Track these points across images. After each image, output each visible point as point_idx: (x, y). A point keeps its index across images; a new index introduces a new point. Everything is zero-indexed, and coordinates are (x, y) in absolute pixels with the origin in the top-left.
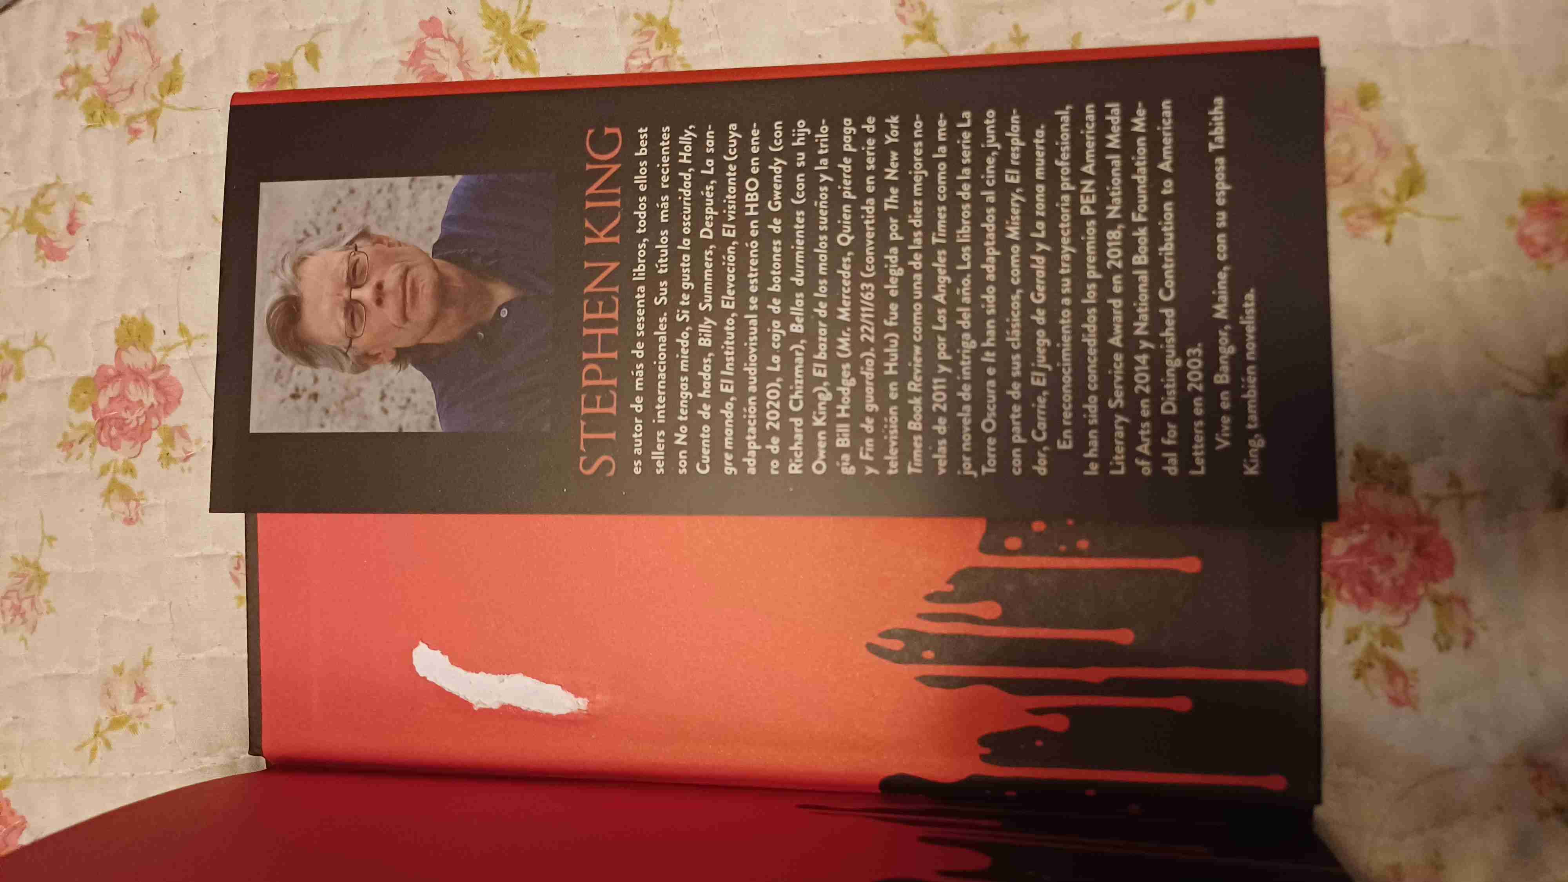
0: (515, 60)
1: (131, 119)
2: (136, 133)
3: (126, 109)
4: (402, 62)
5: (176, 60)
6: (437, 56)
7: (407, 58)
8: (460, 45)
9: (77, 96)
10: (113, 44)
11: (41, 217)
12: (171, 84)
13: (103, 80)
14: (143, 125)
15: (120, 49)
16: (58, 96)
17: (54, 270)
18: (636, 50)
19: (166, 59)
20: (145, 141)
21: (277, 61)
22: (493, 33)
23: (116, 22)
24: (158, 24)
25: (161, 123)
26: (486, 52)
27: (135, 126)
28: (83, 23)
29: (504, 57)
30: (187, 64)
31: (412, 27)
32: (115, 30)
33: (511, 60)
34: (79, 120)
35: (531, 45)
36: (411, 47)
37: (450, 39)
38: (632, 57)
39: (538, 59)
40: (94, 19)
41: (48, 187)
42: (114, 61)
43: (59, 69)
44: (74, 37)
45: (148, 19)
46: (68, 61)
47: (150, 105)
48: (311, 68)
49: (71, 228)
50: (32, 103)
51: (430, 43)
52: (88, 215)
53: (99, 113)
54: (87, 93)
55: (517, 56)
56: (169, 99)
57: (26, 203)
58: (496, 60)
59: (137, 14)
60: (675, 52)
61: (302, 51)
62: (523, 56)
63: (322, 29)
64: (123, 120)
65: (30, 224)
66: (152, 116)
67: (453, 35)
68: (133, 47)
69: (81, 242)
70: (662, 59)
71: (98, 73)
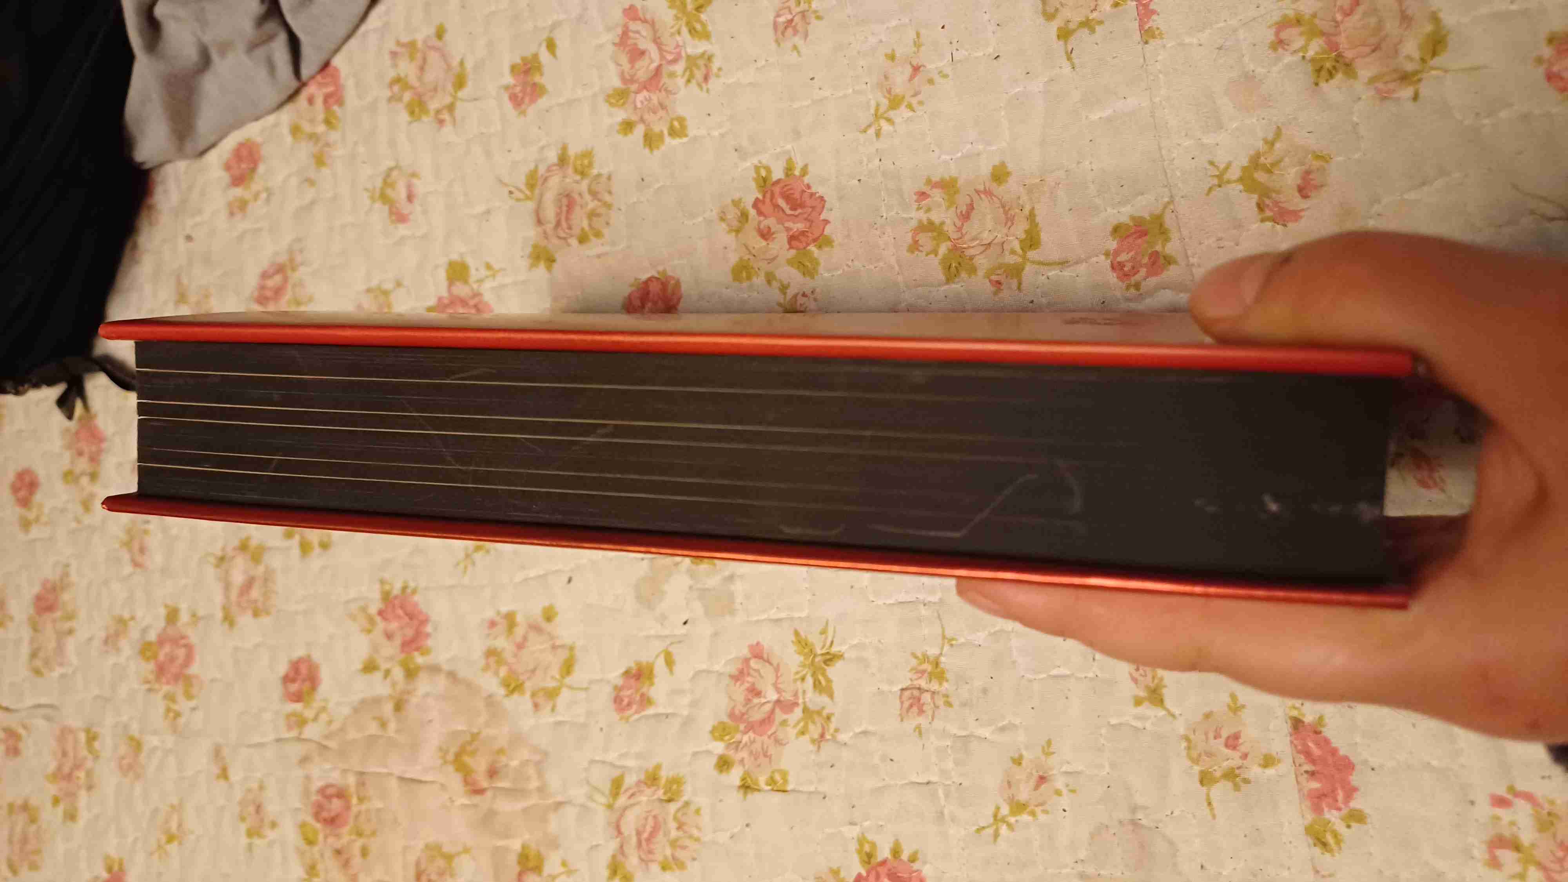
0: (693, 31)
1: (438, 112)
2: (441, 122)
3: (434, 105)
4: (615, 44)
5: (462, 63)
6: (637, 36)
7: (617, 40)
8: (653, 24)
9: (400, 99)
10: (419, 55)
11: (389, 192)
12: (460, 82)
13: (416, 84)
14: (446, 116)
15: (425, 60)
16: (390, 99)
17: (402, 230)
18: (781, 9)
19: (455, 63)
20: (448, 129)
21: (528, 54)
22: (674, 12)
23: (419, 37)
24: (448, 37)
25: (458, 112)
26: (672, 27)
27: (442, 117)
28: (398, 43)
29: (685, 30)
30: (469, 65)
31: (617, 15)
32: (420, 44)
33: (690, 31)
34: (404, 117)
35: (703, 17)
36: (619, 31)
37: (645, 21)
38: (778, 16)
39: (710, 28)
40: (405, 39)
41: (391, 169)
42: (422, 69)
43: (388, 80)
44: (394, 54)
45: (440, 33)
46: (392, 74)
47: (448, 100)
48: (551, 57)
49: (410, 198)
50: (373, 108)
51: (633, 26)
52: (419, 187)
53: (417, 110)
54: (407, 96)
55: (694, 29)
56: (460, 94)
57: (379, 183)
58: (679, 33)
59: (431, 31)
60: (810, 7)
61: (544, 45)
62: (698, 27)
63: (556, 26)
64: (432, 113)
65: (384, 198)
66: (451, 108)
67: (649, 17)
68: (433, 57)
69: (417, 207)
70: (800, 14)
71: (413, 80)
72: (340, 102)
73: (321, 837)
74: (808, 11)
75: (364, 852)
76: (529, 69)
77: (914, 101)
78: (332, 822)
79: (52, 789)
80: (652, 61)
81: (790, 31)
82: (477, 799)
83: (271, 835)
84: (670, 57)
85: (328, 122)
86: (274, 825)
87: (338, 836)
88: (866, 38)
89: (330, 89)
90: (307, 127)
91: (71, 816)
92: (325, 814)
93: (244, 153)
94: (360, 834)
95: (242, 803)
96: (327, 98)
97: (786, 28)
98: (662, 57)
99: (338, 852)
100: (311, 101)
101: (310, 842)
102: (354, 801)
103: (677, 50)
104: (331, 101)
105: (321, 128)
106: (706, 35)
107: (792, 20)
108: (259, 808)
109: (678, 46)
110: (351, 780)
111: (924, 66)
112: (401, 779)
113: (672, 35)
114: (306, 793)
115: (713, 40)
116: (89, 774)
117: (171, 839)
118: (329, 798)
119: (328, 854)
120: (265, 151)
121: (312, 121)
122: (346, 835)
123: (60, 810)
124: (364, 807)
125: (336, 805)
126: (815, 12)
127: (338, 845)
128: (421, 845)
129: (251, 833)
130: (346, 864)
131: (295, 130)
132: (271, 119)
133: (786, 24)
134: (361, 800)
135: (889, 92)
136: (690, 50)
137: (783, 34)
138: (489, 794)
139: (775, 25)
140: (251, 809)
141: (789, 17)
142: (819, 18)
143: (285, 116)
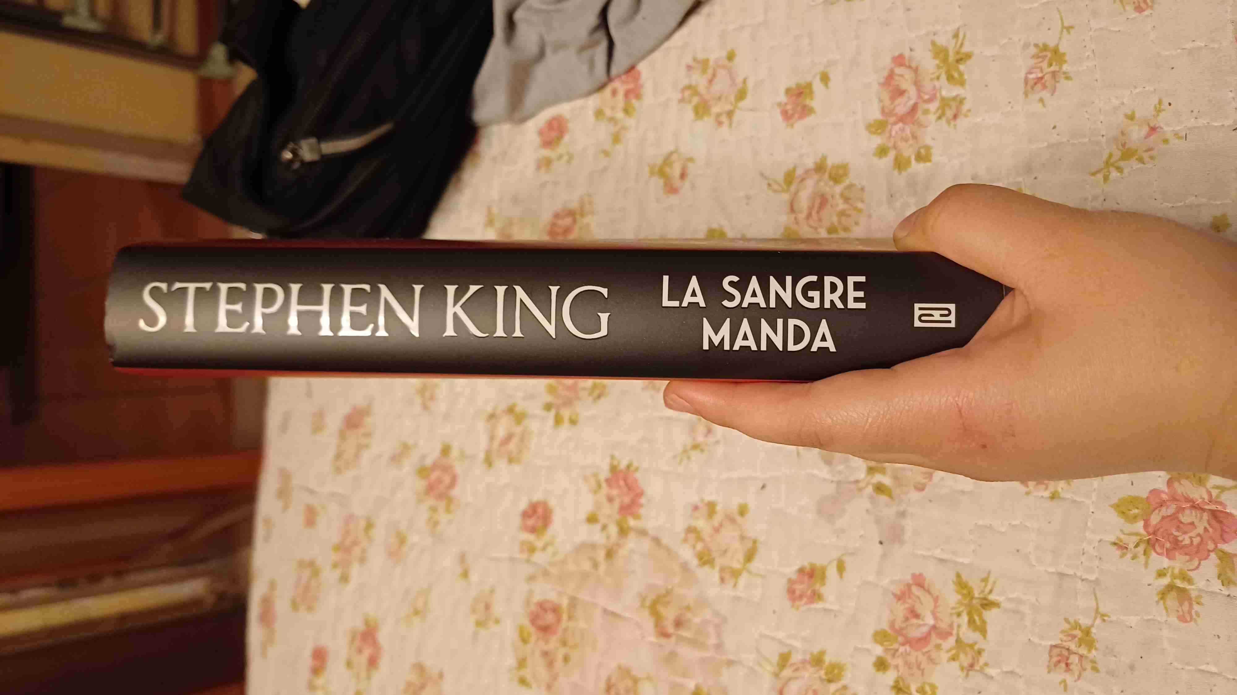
0: (950, 78)
1: (718, 115)
2: (720, 123)
3: (715, 110)
4: (880, 84)
5: (745, 81)
6: (901, 78)
7: (882, 80)
8: (916, 70)
9: (690, 102)
10: (710, 71)
11: (667, 170)
12: (741, 95)
13: (704, 92)
14: (724, 119)
15: (714, 75)
16: (681, 101)
17: (673, 200)
18: (1033, 68)
19: (739, 80)
20: (725, 129)
21: (802, 82)
22: (937, 62)
23: (713, 57)
24: (737, 60)
25: (736, 118)
26: (933, 74)
27: (721, 119)
28: (695, 59)
29: (944, 77)
30: (750, 84)
31: (886, 61)
32: (711, 63)
33: (948, 79)
34: (690, 114)
35: (962, 67)
36: (885, 73)
37: (910, 67)
38: (1030, 73)
39: (965, 77)
40: (700, 56)
41: (671, 154)
42: (711, 81)
43: (681, 86)
44: (689, 68)
45: (731, 57)
46: (686, 82)
47: (728, 107)
48: (823, 87)
49: (683, 176)
50: (665, 105)
51: (898, 70)
52: (692, 169)
53: (701, 112)
54: (696, 100)
55: (952, 77)
56: (741, 104)
57: (659, 161)
58: (938, 78)
59: (724, 54)
60: (1061, 68)
61: (819, 76)
62: (956, 75)
63: (832, 63)
64: (713, 115)
65: (662, 173)
66: (730, 114)
67: (914, 65)
68: (722, 73)
69: (687, 184)
70: (1051, 74)
71: (702, 89)
72: (638, 96)
73: (533, 639)
74: (1058, 72)
75: (566, 659)
76: (801, 93)
77: (1146, 156)
78: (545, 630)
79: (334, 557)
80: (909, 98)
81: (1039, 86)
82: (663, 641)
83: (495, 628)
84: (926, 97)
85: (626, 111)
86: (497, 621)
87: (547, 642)
88: (1109, 99)
89: (631, 86)
90: (608, 112)
91: (344, 579)
92: (541, 623)
93: (555, 124)
94: (564, 643)
95: (476, 600)
96: (627, 94)
97: (1036, 84)
98: (919, 97)
99: (545, 654)
100: (614, 93)
101: (524, 641)
102: (565, 617)
103: (934, 92)
104: (632, 96)
105: (620, 115)
106: (962, 83)
107: (1042, 78)
108: (488, 607)
109: (934, 88)
110: (565, 602)
111: (1162, 128)
112: (605, 611)
113: (932, 80)
114: (528, 602)
115: (967, 87)
116: (364, 551)
117: (416, 613)
118: (545, 610)
119: (537, 653)
120: (570, 125)
121: (613, 108)
122: (553, 643)
123: (337, 573)
124: (571, 624)
125: (550, 618)
126: (1065, 73)
127: (545, 648)
128: (613, 665)
129: (480, 624)
130: (550, 664)
131: (599, 113)
132: (579, 103)
133: (1035, 81)
134: (570, 618)
135: (1124, 145)
136: (944, 93)
137: (1032, 88)
138: (673, 639)
139: (1026, 81)
140: (481, 606)
141: (1040, 75)
142: (1068, 78)
143: (593, 102)
